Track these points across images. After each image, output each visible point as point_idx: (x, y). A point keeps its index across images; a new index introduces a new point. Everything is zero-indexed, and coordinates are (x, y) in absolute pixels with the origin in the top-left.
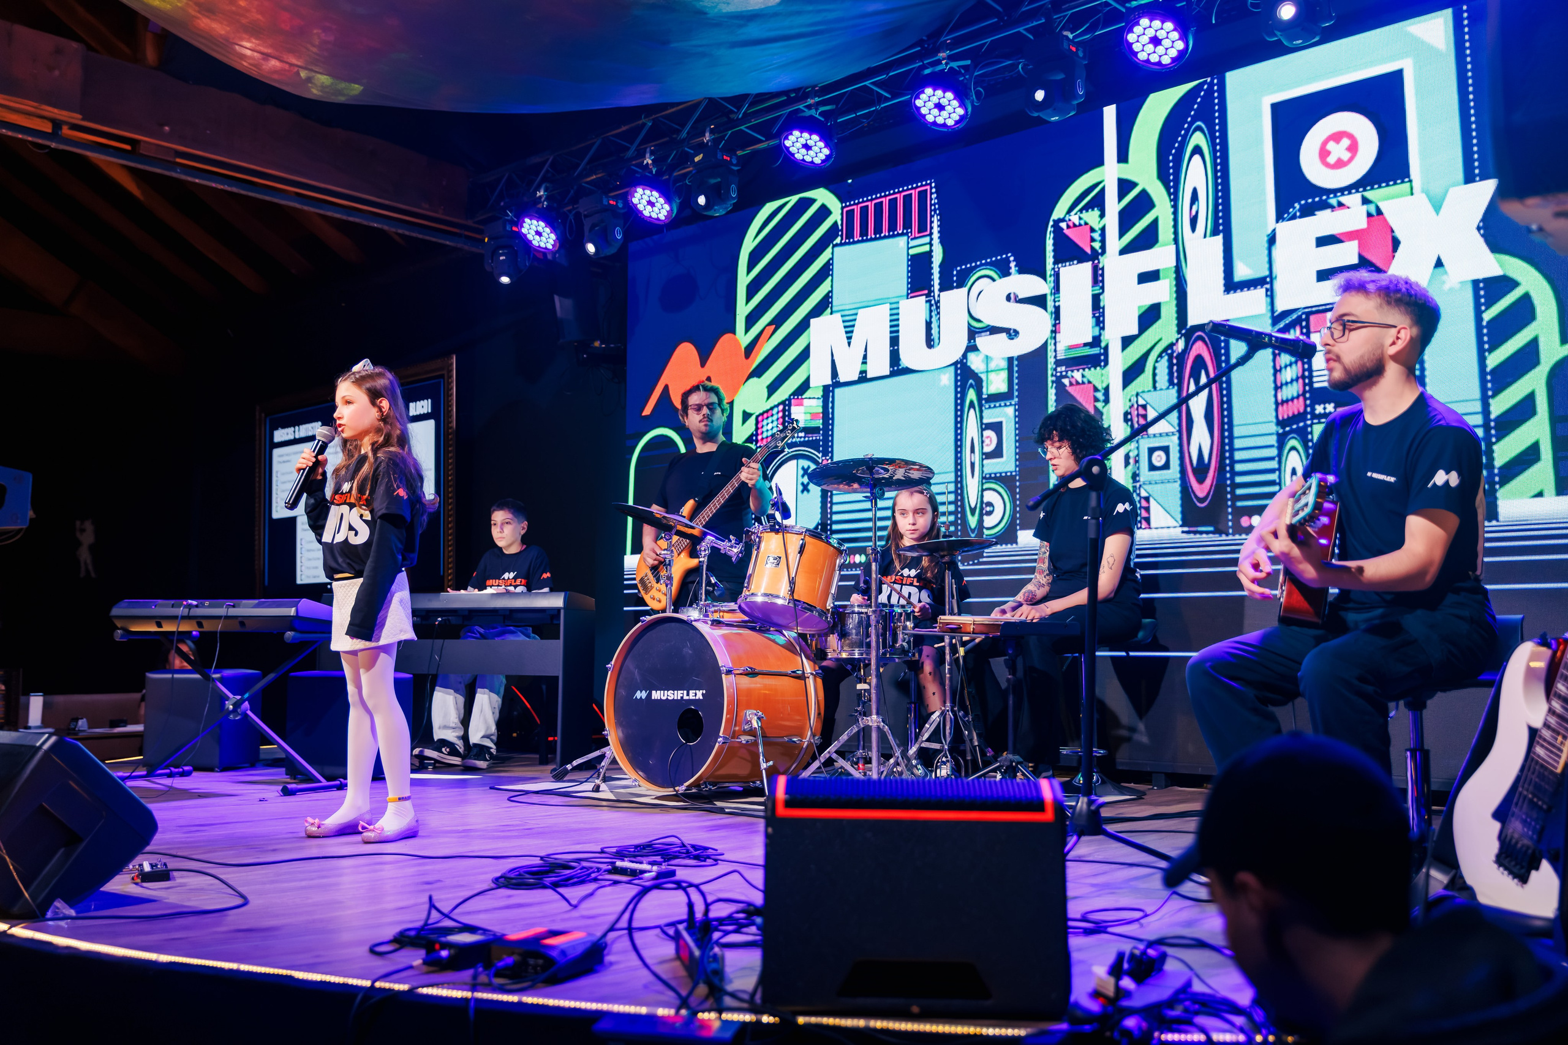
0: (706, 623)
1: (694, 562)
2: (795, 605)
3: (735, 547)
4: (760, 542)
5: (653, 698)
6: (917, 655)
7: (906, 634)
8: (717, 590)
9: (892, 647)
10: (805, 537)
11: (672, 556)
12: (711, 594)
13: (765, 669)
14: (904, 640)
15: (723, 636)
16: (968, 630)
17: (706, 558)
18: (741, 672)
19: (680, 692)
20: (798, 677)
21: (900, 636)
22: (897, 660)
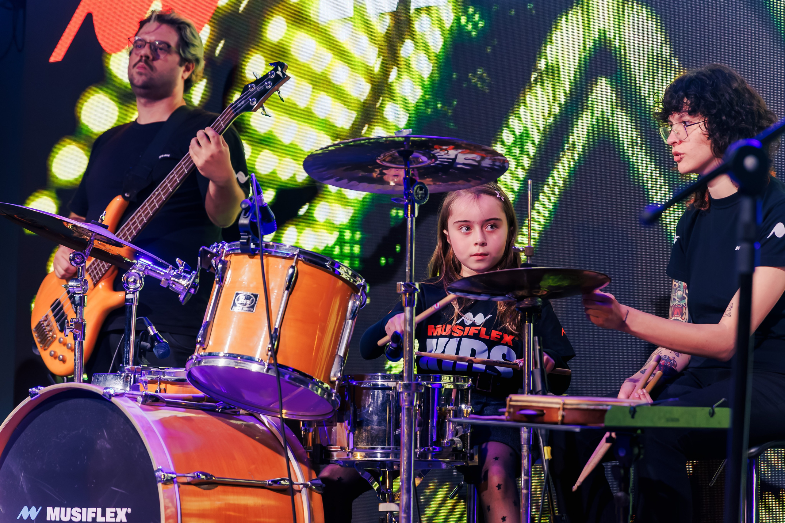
0: (134, 399)
1: (118, 297)
2: (278, 373)
3: (185, 277)
4: (224, 270)
5: (48, 519)
6: (476, 457)
7: (459, 424)
8: (157, 348)
9: (438, 443)
10: (297, 263)
11: (85, 290)
12: (148, 354)
13: (230, 476)
14: (456, 433)
15: (162, 423)
16: (554, 419)
17: (137, 294)
18: (189, 479)
19: (91, 510)
20: (283, 491)
21: (451, 427)
22: (444, 466)
